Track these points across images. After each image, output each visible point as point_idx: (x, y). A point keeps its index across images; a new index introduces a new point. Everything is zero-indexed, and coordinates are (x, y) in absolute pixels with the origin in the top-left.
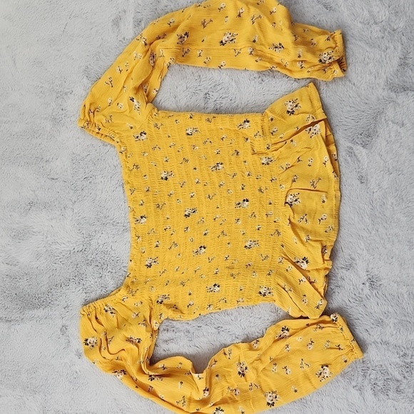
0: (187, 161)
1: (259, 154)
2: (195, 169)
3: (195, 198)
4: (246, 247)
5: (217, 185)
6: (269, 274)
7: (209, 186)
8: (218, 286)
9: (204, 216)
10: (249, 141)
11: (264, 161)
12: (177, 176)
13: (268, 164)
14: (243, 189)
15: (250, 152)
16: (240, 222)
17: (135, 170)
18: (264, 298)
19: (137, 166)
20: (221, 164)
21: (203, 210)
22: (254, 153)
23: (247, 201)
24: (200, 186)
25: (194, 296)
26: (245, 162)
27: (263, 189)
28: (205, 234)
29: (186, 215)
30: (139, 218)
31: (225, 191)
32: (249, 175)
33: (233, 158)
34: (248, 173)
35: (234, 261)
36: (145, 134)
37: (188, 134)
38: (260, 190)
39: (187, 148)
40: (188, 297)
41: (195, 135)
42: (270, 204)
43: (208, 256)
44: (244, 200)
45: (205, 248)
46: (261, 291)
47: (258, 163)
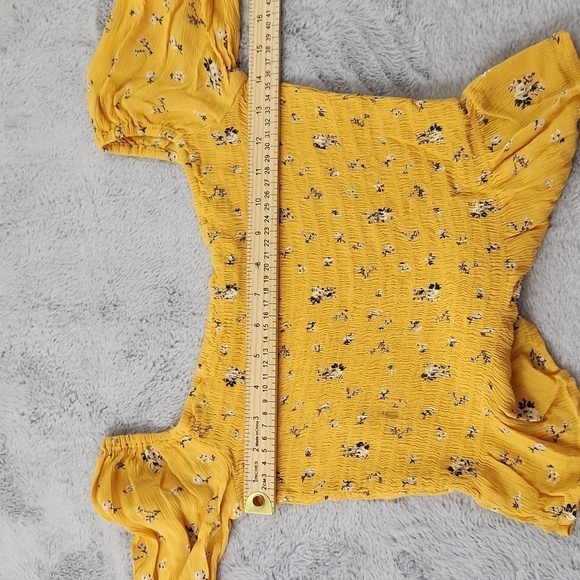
0: (319, 195)
1: (465, 195)
2: (335, 213)
3: (332, 268)
4: (424, 375)
5: (379, 251)
6: (471, 435)
7: (362, 251)
8: (367, 447)
9: (350, 307)
10: (442, 168)
11: (477, 209)
12: (300, 219)
13: (484, 215)
14: (430, 263)
15: (447, 190)
16: (418, 329)
17: (218, 197)
18: (457, 480)
19: (222, 191)
20: (388, 211)
21: (348, 295)
22: (455, 193)
23: (438, 287)
24: (345, 248)
25: (316, 459)
26: (437, 210)
27: (469, 265)
28: (347, 342)
29: (312, 298)
30: (222, 288)
31: (395, 266)
32: (443, 236)
33: (413, 201)
34: (440, 232)
35: (397, 402)
36: (235, 132)
37: (317, 146)
38: (463, 267)
39: (318, 172)
40: (304, 459)
41: (331, 148)
42: (480, 296)
43: (347, 385)
44: (431, 286)
45: (342, 368)
46: (453, 465)
47: (464, 214)
